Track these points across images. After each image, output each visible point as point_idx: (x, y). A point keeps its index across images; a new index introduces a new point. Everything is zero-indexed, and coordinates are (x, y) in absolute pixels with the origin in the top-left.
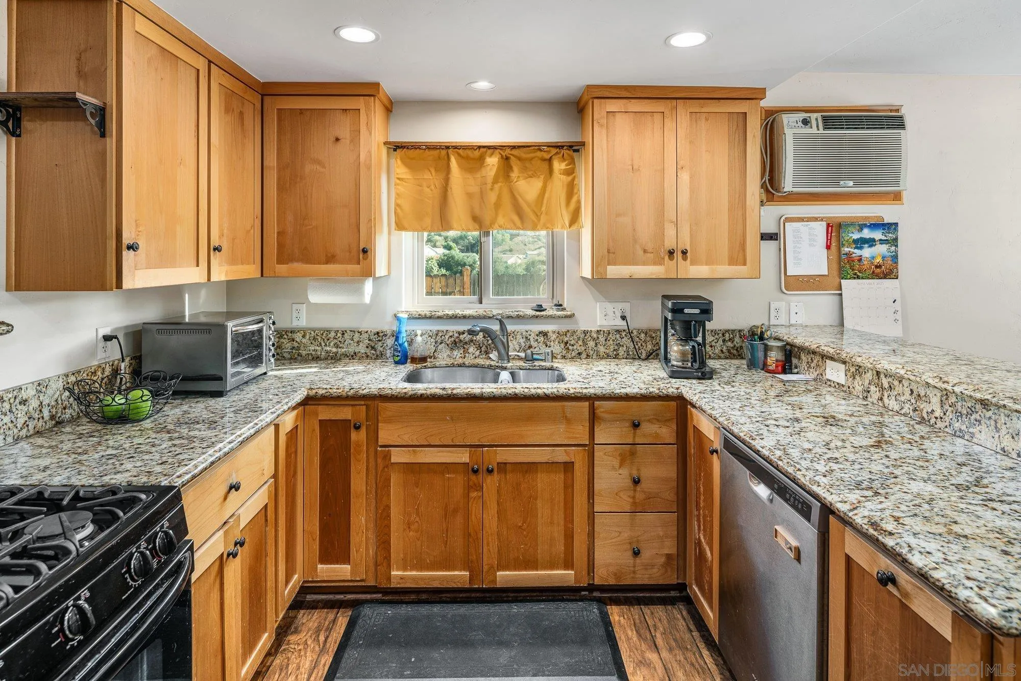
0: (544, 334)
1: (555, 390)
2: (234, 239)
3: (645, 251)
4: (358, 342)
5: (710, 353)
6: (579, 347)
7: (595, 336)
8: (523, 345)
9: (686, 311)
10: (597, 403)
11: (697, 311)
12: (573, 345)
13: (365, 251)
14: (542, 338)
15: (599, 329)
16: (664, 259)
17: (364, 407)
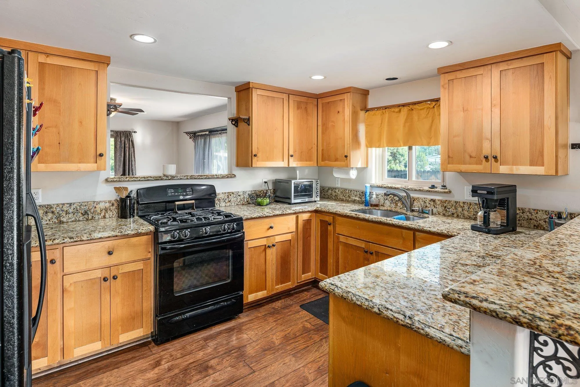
0: (434, 201)
1: (397, 223)
2: (301, 152)
3: (471, 157)
4: (356, 195)
5: (545, 226)
6: (452, 210)
7: (462, 205)
8: (423, 205)
9: (478, 192)
10: (417, 233)
11: (486, 192)
12: (449, 209)
13: (346, 157)
14: (432, 203)
15: (464, 201)
16: (482, 161)
17: (332, 217)
